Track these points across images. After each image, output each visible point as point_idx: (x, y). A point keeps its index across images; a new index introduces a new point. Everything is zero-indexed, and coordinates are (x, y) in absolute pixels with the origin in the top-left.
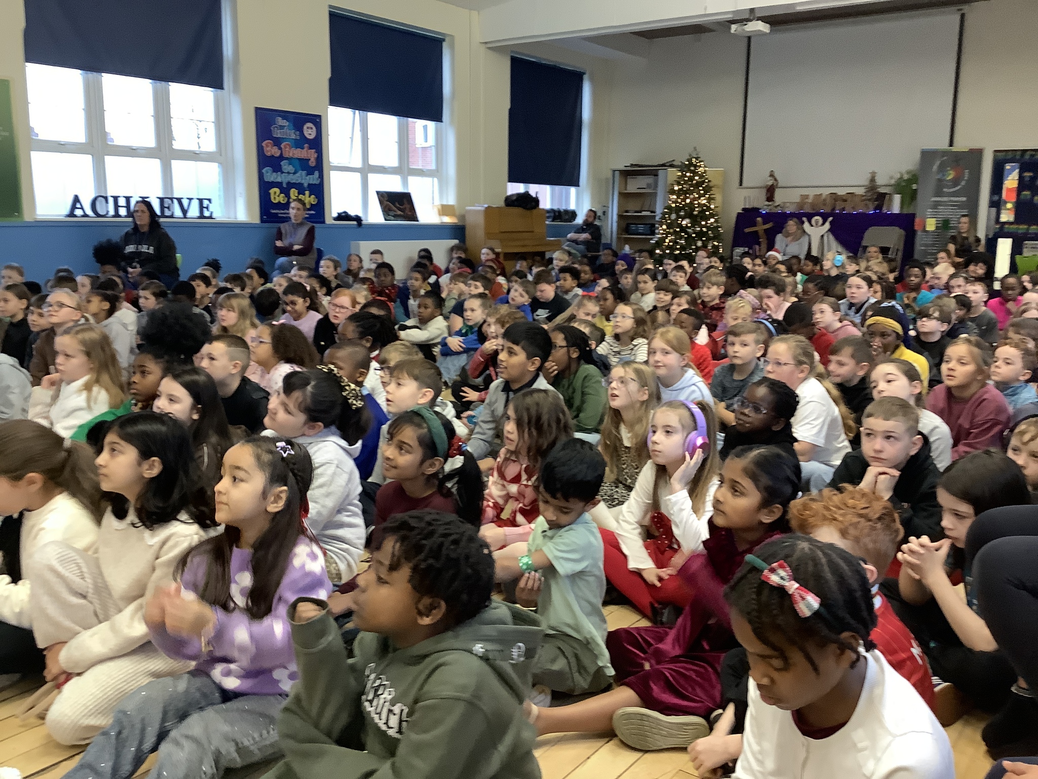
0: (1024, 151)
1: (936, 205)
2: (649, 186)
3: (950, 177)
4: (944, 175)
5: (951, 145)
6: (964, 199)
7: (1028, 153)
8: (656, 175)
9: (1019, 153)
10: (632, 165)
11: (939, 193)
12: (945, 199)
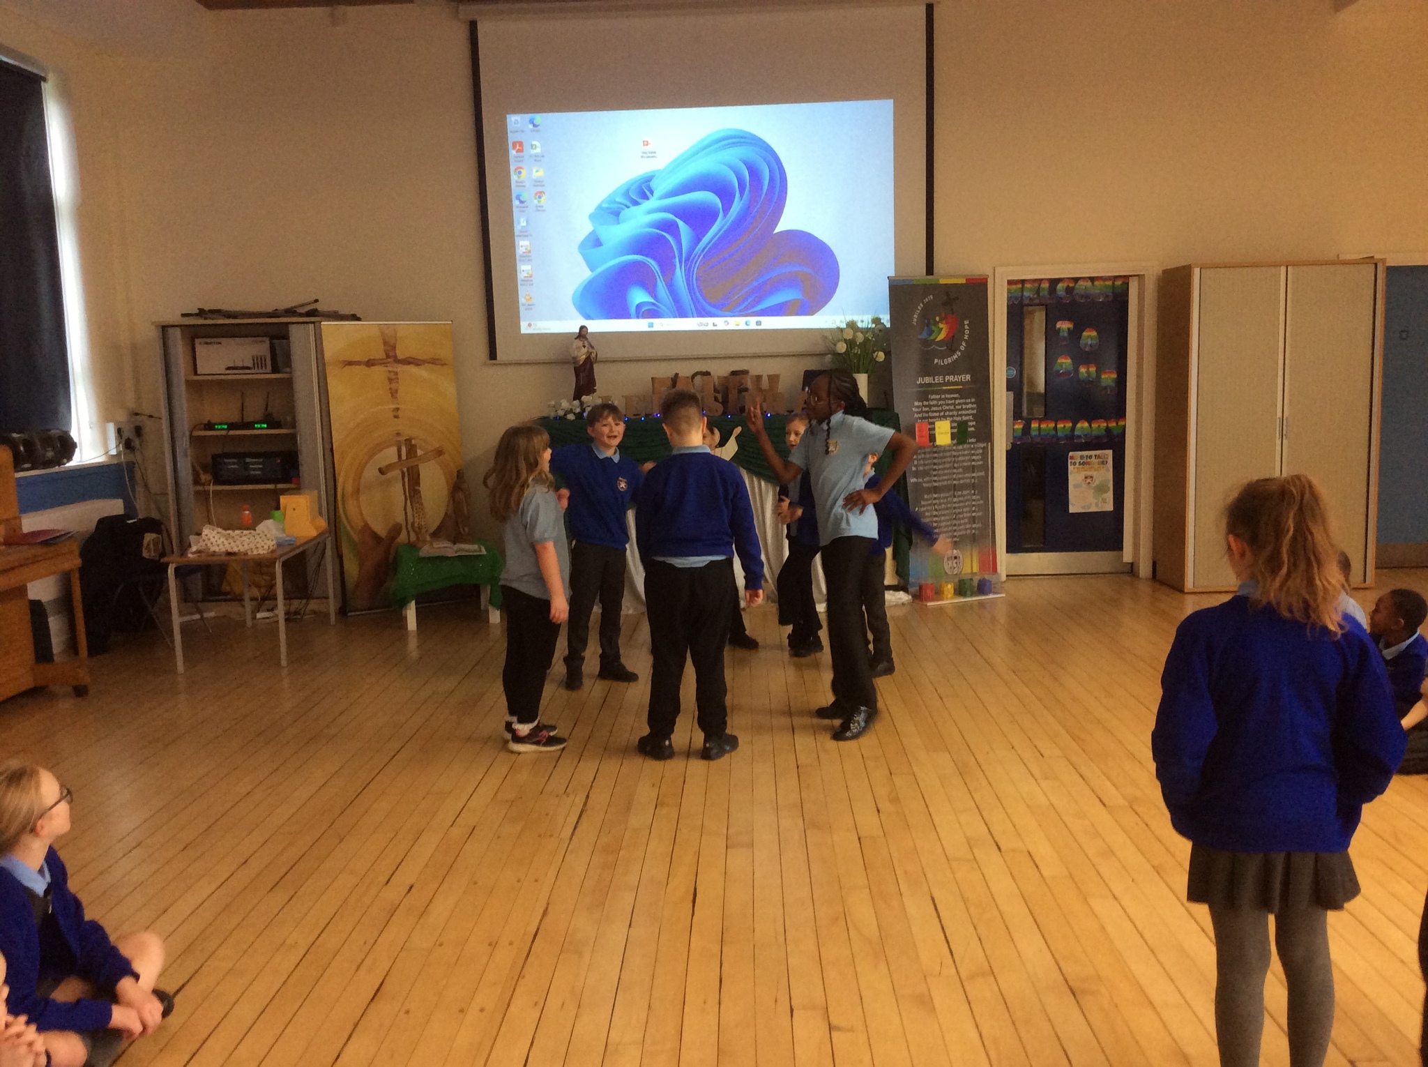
0: (1054, 282)
1: (924, 394)
2: (258, 362)
3: (941, 336)
4: (931, 332)
5: (930, 269)
6: (968, 377)
7: (1060, 286)
8: (286, 337)
9: (1046, 285)
10: (202, 313)
11: (927, 368)
12: (939, 379)
